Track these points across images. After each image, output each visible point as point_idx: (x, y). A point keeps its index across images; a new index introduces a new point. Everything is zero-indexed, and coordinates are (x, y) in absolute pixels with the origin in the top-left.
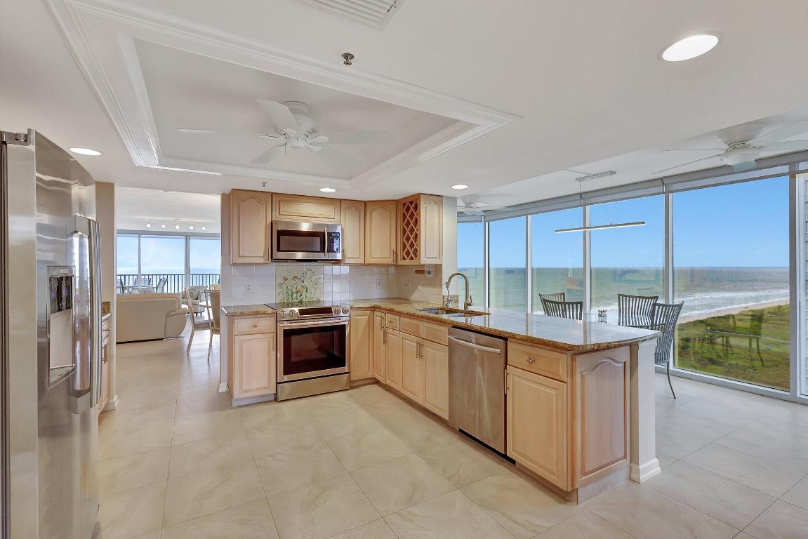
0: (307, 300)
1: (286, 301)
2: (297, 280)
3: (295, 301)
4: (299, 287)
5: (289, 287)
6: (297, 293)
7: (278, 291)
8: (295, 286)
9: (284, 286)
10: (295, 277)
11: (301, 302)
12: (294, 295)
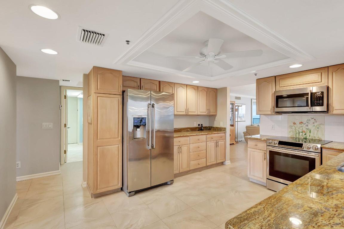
0: (310, 138)
1: (294, 136)
2: (302, 125)
3: (301, 137)
4: (304, 129)
5: (297, 129)
6: (302, 132)
7: (290, 130)
8: (301, 128)
9: (294, 127)
10: (301, 123)
11: (306, 139)
12: (301, 134)
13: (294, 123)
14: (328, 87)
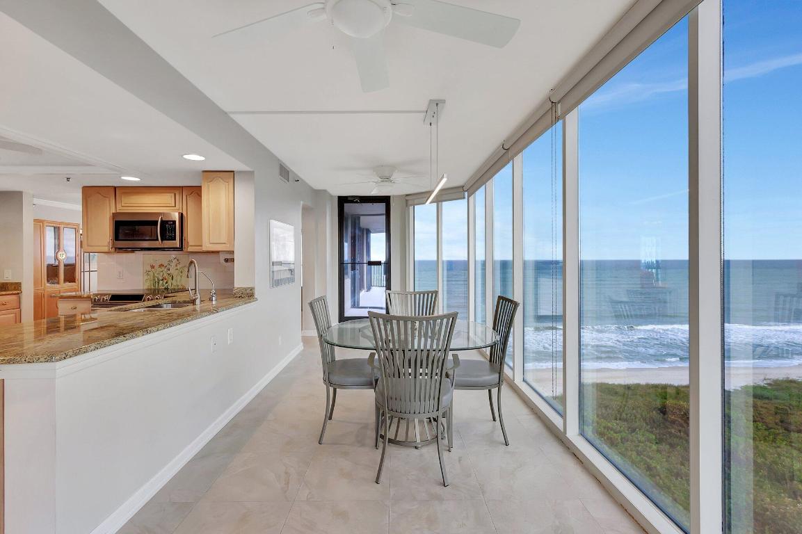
0: (172, 287)
1: (153, 287)
2: (163, 269)
3: (162, 287)
4: (165, 275)
5: (156, 275)
6: (163, 280)
7: (146, 278)
8: (162, 273)
9: (151, 273)
10: (161, 266)
11: (167, 289)
12: (161, 282)
13: (153, 267)
14: (182, 214)
